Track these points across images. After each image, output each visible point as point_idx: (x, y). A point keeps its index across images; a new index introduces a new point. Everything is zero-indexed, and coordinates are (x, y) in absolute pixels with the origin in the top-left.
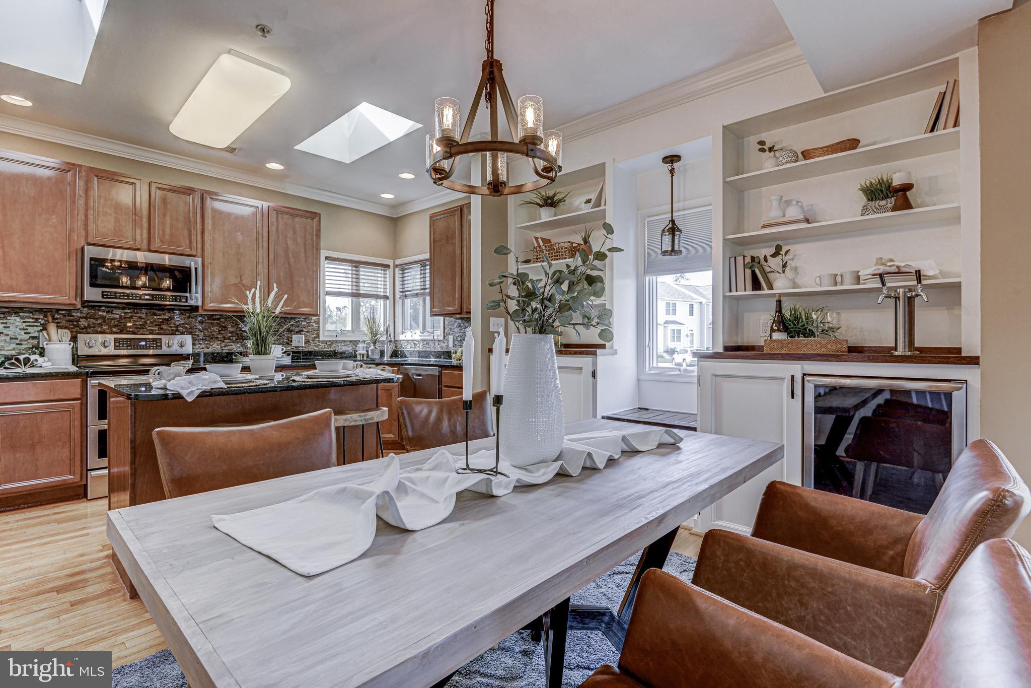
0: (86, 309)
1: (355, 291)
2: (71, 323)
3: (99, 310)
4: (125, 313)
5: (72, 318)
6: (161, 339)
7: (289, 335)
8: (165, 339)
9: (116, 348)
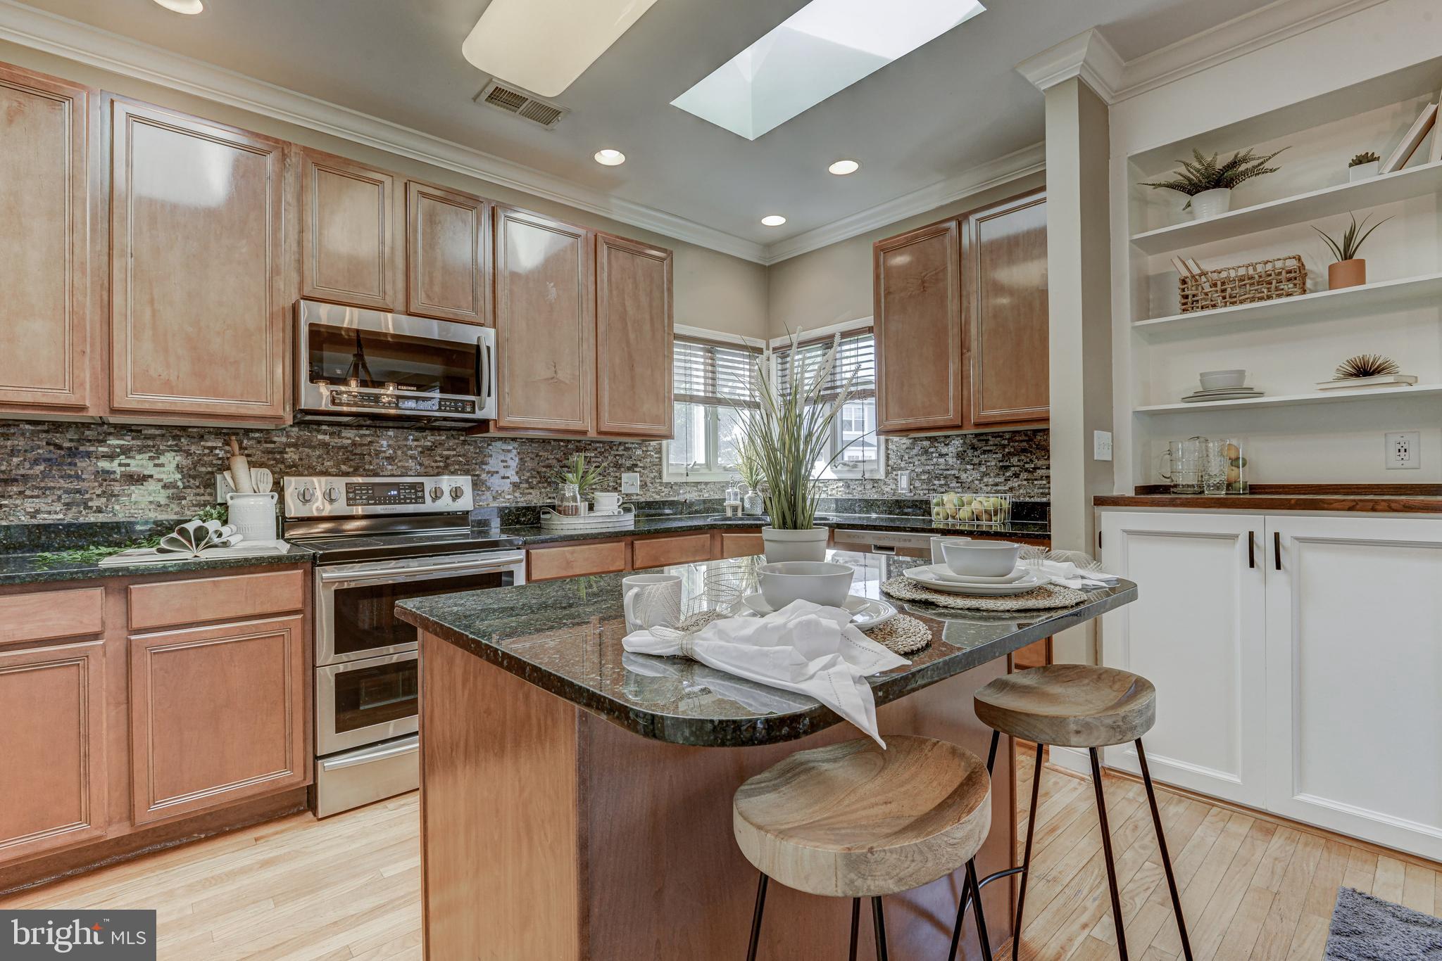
0: (296, 429)
1: (711, 395)
2: (270, 456)
3: (319, 431)
4: (362, 436)
5: (272, 446)
6: (423, 484)
7: (618, 474)
8: (429, 483)
9: (350, 501)
